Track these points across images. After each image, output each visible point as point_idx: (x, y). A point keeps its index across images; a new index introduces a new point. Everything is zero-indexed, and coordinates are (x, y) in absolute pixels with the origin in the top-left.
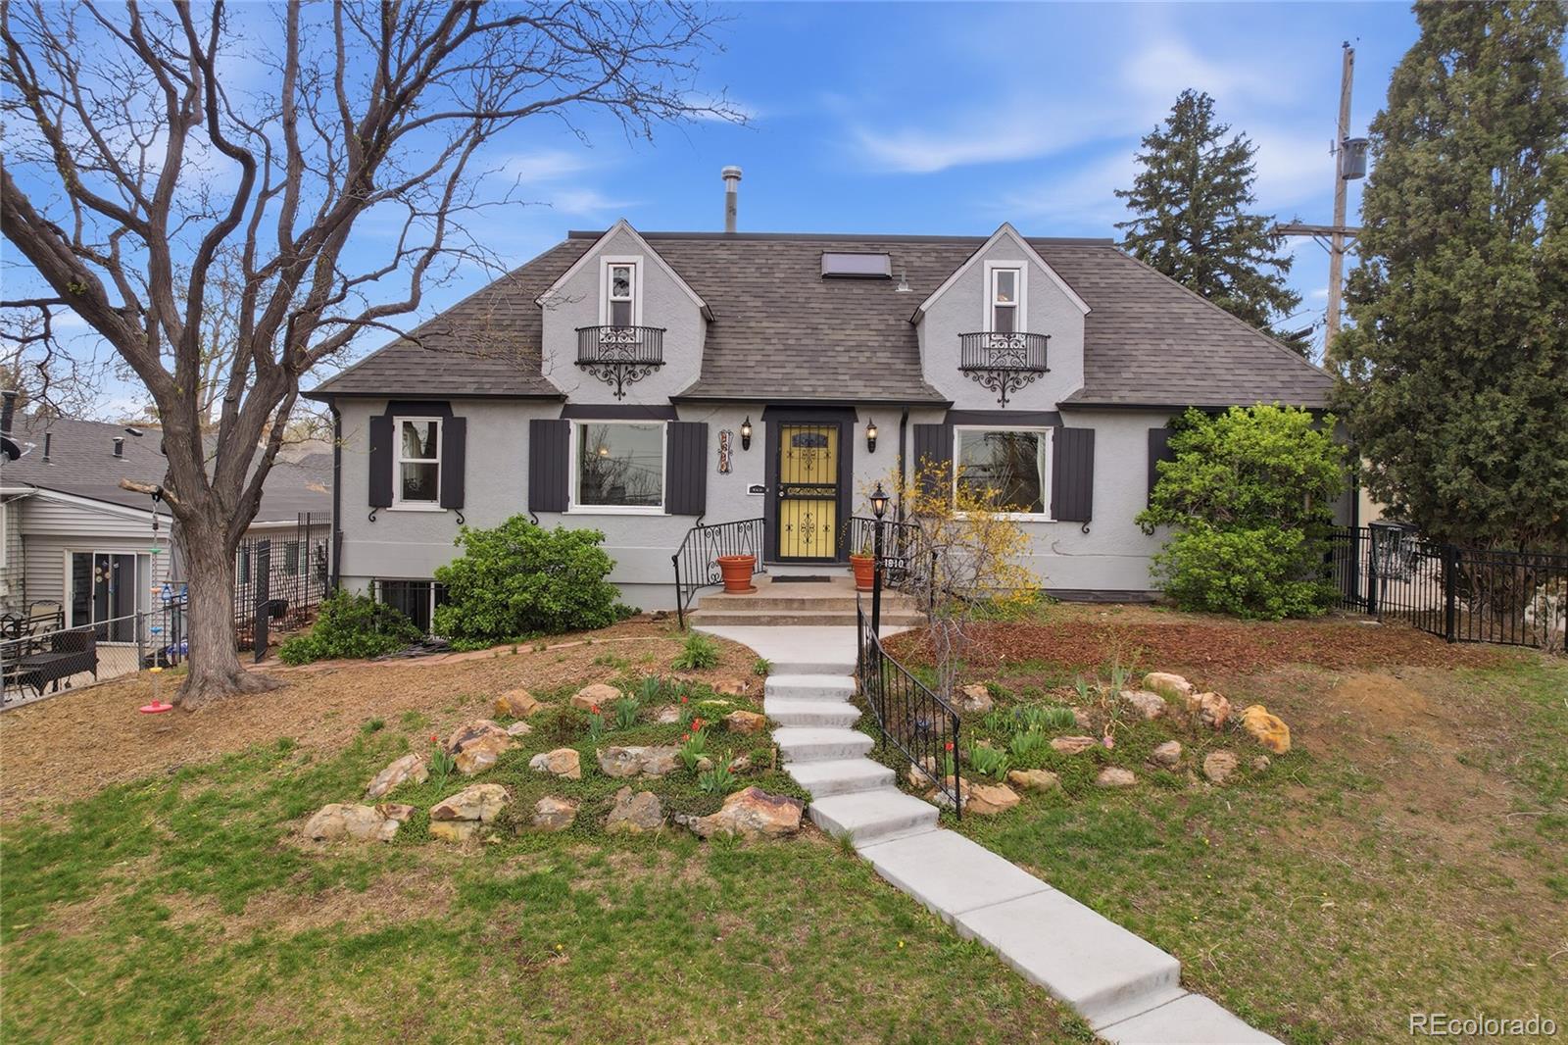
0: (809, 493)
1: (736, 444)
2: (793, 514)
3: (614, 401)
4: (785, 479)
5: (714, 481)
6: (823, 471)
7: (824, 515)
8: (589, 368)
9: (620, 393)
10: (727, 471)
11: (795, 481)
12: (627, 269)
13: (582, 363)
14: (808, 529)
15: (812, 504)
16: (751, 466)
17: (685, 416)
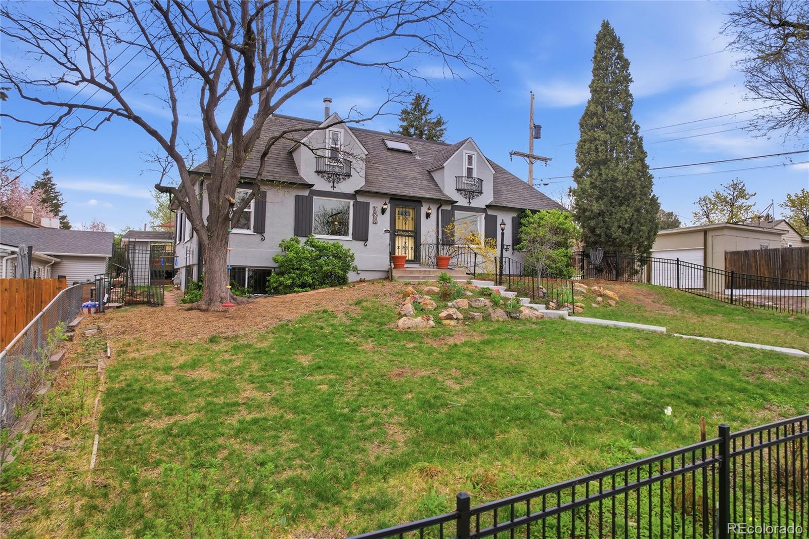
0: (404, 233)
1: (379, 212)
2: (399, 242)
3: (331, 190)
4: (397, 228)
5: (371, 227)
6: (410, 226)
7: (410, 243)
8: (321, 175)
9: (333, 187)
10: (376, 223)
11: (400, 229)
12: (338, 134)
13: (318, 172)
14: (405, 248)
15: (407, 238)
16: (384, 222)
17: (360, 199)
